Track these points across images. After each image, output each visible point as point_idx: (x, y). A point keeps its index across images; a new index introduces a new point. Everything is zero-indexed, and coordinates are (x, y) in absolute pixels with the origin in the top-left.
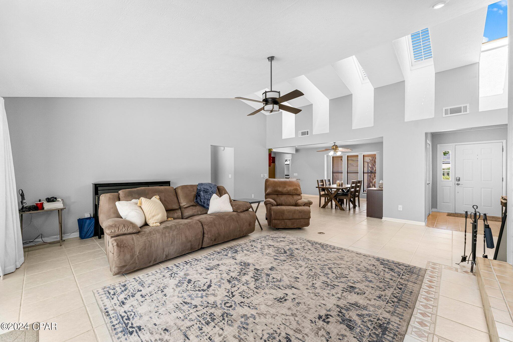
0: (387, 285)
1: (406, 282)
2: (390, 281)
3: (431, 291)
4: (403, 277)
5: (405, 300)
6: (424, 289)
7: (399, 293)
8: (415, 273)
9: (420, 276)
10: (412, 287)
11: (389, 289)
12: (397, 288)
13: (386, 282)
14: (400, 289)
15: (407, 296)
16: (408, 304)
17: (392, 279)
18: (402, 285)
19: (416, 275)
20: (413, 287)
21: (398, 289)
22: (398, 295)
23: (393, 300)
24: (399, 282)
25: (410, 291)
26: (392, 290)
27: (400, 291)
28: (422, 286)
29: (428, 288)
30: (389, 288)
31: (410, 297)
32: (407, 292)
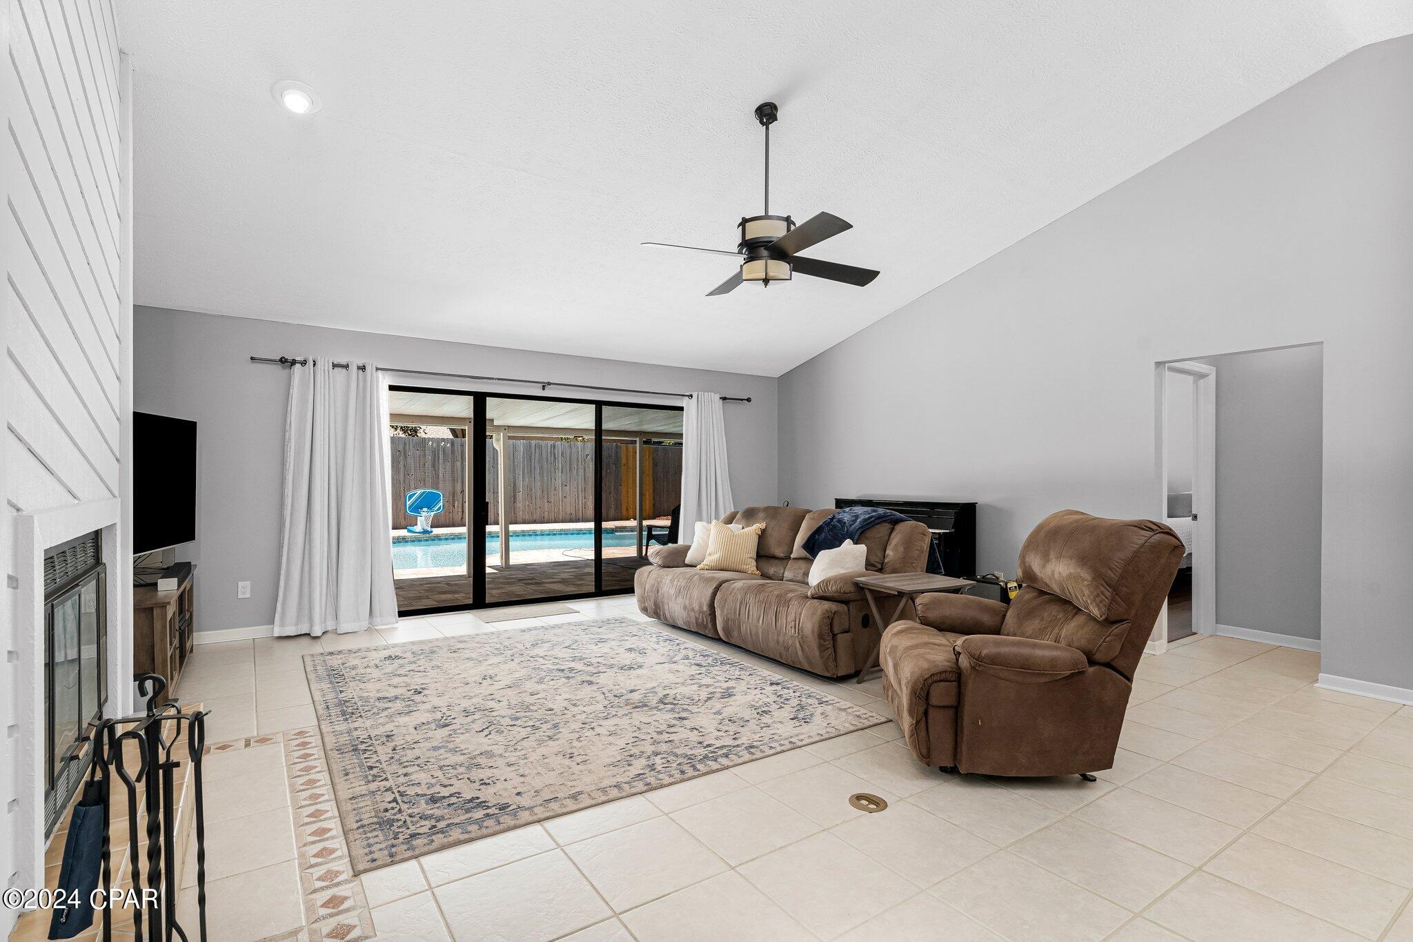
0: (400, 760)
1: (373, 786)
2: (405, 771)
3: (310, 805)
4: (389, 797)
5: (346, 755)
6: (328, 801)
7: (366, 760)
8: (374, 827)
9: (355, 826)
10: (353, 785)
11: (390, 756)
12: (378, 765)
13: (407, 764)
14: (371, 768)
15: (348, 763)
16: (337, 752)
17: (405, 775)
18: (374, 776)
19: (365, 822)
20: (350, 786)
21: (375, 765)
22: (366, 756)
23: (365, 745)
24: (386, 779)
25: (351, 776)
26: (383, 758)
27: (369, 764)
28: (335, 805)
29: (319, 807)
30: (392, 758)
31: (343, 764)
32: (354, 770)
